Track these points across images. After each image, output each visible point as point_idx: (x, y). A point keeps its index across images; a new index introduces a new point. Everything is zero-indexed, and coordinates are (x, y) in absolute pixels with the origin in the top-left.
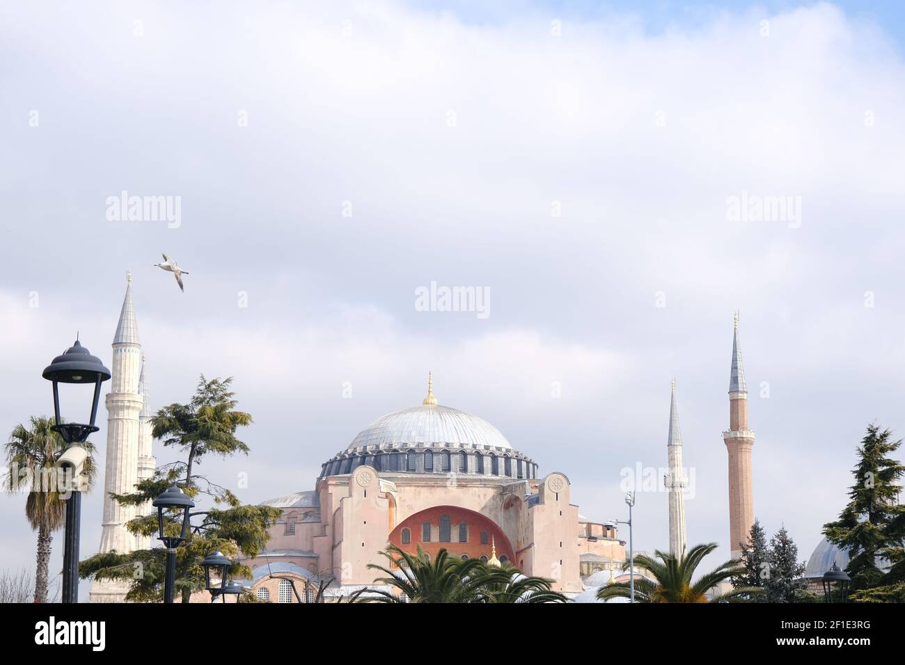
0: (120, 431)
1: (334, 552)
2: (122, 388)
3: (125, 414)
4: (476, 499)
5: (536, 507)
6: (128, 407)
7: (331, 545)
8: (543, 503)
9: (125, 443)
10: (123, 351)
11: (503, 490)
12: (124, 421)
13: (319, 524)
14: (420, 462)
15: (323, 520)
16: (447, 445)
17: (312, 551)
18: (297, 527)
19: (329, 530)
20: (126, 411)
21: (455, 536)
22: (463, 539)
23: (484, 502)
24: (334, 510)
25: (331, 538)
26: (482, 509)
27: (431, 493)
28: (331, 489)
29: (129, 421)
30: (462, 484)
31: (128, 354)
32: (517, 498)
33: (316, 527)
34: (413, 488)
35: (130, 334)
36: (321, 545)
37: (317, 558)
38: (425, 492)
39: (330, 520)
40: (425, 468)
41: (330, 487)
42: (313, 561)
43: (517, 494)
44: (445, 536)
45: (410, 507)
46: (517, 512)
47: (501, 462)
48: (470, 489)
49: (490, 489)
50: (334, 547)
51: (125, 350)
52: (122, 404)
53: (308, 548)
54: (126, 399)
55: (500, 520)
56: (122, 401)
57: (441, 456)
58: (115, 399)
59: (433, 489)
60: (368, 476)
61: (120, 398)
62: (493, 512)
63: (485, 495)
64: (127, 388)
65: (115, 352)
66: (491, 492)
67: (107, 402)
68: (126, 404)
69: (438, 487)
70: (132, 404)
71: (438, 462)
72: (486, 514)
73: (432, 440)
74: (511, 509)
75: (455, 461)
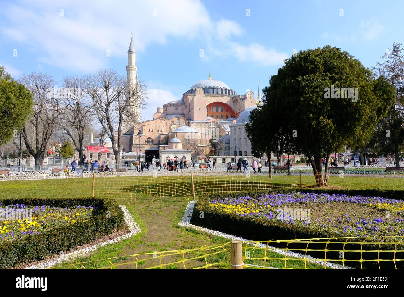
0: (130, 76)
1: (190, 113)
3: (132, 71)
4: (225, 100)
5: (245, 100)
6: (133, 70)
7: (188, 111)
8: (247, 99)
10: (131, 54)
11: (233, 98)
12: (132, 73)
13: (185, 107)
14: (211, 91)
15: (186, 105)
16: (217, 87)
17: (183, 113)
18: (179, 107)
19: (188, 107)
21: (220, 110)
22: (222, 111)
23: (227, 101)
24: (189, 102)
25: (188, 110)
26: (227, 102)
28: (188, 97)
32: (236, 100)
33: (184, 107)
34: (210, 97)
35: (133, 49)
36: (186, 112)
37: (185, 115)
38: (213, 98)
39: (188, 105)
41: (188, 96)
42: (184, 116)
43: (237, 99)
44: (217, 110)
45: (209, 102)
46: (236, 104)
47: (231, 92)
48: (224, 97)
50: (189, 112)
53: (182, 113)
54: (132, 67)
55: (232, 105)
57: (216, 89)
59: (215, 97)
61: (130, 67)
62: (230, 104)
63: (228, 99)
64: (132, 64)
65: (129, 54)
66: (229, 98)
67: (126, 68)
68: (132, 68)
70: (134, 69)
71: (215, 91)
72: (228, 104)
73: (213, 86)
74: (235, 103)
75: (220, 91)
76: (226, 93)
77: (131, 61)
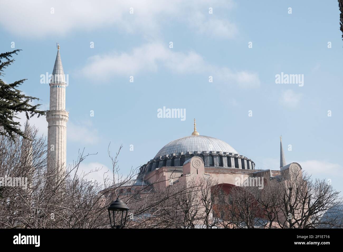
0: (57, 133)
2: (57, 108)
6: (62, 119)
8: (289, 179)
9: (60, 140)
10: (57, 86)
11: (253, 176)
12: (60, 127)
20: (60, 121)
21: (226, 201)
24: (169, 185)
27: (217, 176)
29: (62, 127)
30: (233, 172)
31: (60, 89)
40: (210, 165)
43: (264, 177)
48: (237, 175)
49: (247, 175)
51: (59, 86)
52: (58, 117)
56: (59, 115)
58: (54, 114)
59: (218, 175)
60: (198, 162)
61: (57, 113)
64: (60, 108)
66: (247, 177)
68: (61, 117)
69: (221, 173)
70: (64, 117)
75: (225, 160)
76: (237, 166)
77: (58, 101)
